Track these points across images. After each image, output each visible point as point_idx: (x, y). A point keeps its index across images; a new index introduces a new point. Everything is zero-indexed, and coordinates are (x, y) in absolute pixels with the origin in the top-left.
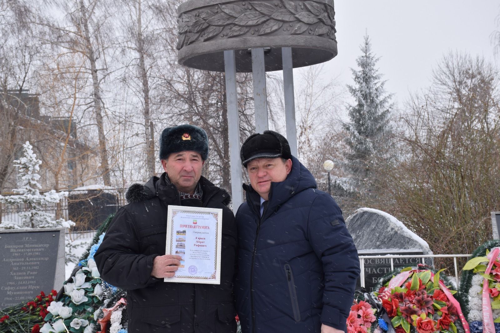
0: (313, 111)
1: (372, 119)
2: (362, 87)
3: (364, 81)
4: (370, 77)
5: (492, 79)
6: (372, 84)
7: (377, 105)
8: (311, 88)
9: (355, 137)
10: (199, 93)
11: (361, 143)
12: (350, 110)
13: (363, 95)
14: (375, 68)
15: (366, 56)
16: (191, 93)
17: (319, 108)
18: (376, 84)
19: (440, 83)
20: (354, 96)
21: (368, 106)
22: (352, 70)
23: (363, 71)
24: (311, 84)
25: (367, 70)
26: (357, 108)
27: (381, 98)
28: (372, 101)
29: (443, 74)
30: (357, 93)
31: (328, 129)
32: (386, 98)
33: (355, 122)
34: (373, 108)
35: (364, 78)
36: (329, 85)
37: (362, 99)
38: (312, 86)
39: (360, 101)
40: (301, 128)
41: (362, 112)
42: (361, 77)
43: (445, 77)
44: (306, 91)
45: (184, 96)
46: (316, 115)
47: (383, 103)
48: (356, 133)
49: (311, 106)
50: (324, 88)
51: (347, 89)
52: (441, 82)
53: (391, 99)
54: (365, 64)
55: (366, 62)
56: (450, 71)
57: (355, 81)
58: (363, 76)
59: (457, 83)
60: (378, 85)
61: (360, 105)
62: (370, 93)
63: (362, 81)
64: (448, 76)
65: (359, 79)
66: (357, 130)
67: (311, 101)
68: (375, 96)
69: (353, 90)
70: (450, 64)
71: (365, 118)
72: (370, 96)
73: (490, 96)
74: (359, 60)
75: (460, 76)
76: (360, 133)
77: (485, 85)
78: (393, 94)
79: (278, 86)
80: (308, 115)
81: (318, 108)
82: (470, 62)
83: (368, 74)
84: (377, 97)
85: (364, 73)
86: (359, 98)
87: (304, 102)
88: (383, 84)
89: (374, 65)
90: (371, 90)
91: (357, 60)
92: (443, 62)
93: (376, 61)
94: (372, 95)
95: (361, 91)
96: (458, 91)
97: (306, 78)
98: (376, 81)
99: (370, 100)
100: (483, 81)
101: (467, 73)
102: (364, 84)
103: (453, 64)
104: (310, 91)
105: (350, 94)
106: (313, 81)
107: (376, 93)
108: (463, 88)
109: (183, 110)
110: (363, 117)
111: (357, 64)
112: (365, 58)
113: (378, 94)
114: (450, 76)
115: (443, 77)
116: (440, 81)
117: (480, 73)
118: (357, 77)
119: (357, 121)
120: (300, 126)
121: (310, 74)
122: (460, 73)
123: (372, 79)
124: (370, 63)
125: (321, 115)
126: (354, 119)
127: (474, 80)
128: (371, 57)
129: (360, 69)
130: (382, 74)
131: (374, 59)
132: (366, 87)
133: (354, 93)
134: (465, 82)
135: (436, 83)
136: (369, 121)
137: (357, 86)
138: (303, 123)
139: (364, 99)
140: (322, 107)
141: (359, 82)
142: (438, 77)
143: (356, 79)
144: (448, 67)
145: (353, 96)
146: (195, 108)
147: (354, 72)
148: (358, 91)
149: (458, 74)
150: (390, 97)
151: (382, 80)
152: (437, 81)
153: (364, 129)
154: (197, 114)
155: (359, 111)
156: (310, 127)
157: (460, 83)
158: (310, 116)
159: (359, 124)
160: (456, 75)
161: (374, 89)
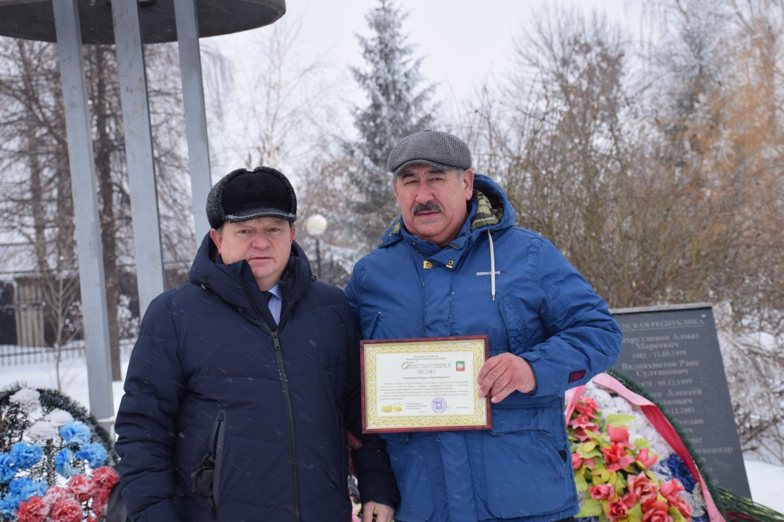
0: (282, 119)
1: (400, 132)
2: (378, 70)
3: (381, 58)
4: (392, 51)
5: (621, 55)
6: (397, 65)
7: (408, 107)
8: (277, 71)
9: (365, 168)
10: (47, 79)
11: (379, 182)
12: (358, 116)
13: (380, 86)
14: (402, 31)
15: (384, 8)
16: (27, 79)
17: (293, 113)
18: (404, 63)
19: (527, 62)
20: (364, 88)
21: (392, 107)
22: (357, 36)
23: (380, 38)
24: (277, 62)
25: (387, 36)
26: (370, 112)
27: (416, 92)
28: (399, 98)
29: (532, 44)
30: (368, 81)
31: (313, 154)
32: (425, 91)
33: (368, 140)
34: (402, 110)
35: (381, 51)
36: (313, 67)
37: (379, 93)
38: (279, 68)
39: (374, 98)
40: (260, 151)
41: (378, 121)
42: (377, 51)
43: (535, 51)
44: (267, 77)
45: (14, 86)
46: (288, 126)
47: (421, 100)
48: (368, 162)
49: (278, 108)
50: (304, 72)
51: (350, 74)
52: (530, 60)
53: (434, 92)
54: (382, 24)
55: (385, 19)
56: (545, 38)
57: (365, 57)
58: (379, 47)
59: (559, 63)
60: (410, 66)
61: (376, 106)
62: (394, 82)
63: (377, 59)
64: (542, 49)
65: (373, 55)
66: (370, 156)
67: (279, 97)
68: (404, 88)
69: (361, 76)
70: (544, 25)
71: (385, 132)
72: (395, 88)
73: (619, 86)
74: (370, 16)
75: (564, 49)
76: (376, 161)
77: (609, 65)
78: (439, 84)
79: (212, 67)
80: (272, 126)
81: (294, 111)
82: (582, 21)
83: (390, 45)
84: (408, 89)
85: (381, 43)
86: (373, 91)
87: (265, 100)
88: (418, 63)
89: (400, 25)
90: (396, 77)
91: (366, 16)
92: (531, 22)
93: (403, 18)
94: (399, 86)
95: (378, 78)
96: (560, 77)
97: (268, 51)
98: (405, 58)
99: (396, 95)
100: (605, 57)
101: (576, 42)
102: (382, 64)
103: (549, 25)
104: (275, 78)
105: (353, 84)
106: (280, 58)
107: (406, 83)
108: (569, 71)
109: (14, 114)
110: (382, 129)
111: (366, 24)
112: (382, 13)
113: (410, 84)
114: (545, 48)
115: (533, 50)
116: (526, 58)
117: (600, 43)
118: (368, 51)
119: (371, 137)
120: (258, 148)
121: (275, 45)
122: (563, 44)
123: (397, 54)
124: (393, 22)
125: (299, 126)
126: (366, 133)
127: (588, 56)
128: (393, 11)
129: (373, 34)
130: (415, 45)
131: (400, 15)
132: (386, 70)
133: (364, 83)
134: (574, 61)
135: (519, 63)
136: (393, 138)
137: (368, 69)
138: (263, 142)
139: (383, 94)
140: (300, 109)
141: (372, 61)
142: (524, 52)
143: (368, 55)
144: (540, 30)
145: (362, 89)
146: (37, 111)
147: (363, 41)
148: (371, 78)
149: (560, 46)
150: (432, 88)
151: (416, 56)
152: (521, 59)
153: (383, 155)
154: (42, 124)
155: (373, 117)
156: (278, 149)
157: (565, 62)
158: (278, 128)
159: (374, 143)
160: (557, 46)
161: (402, 73)
